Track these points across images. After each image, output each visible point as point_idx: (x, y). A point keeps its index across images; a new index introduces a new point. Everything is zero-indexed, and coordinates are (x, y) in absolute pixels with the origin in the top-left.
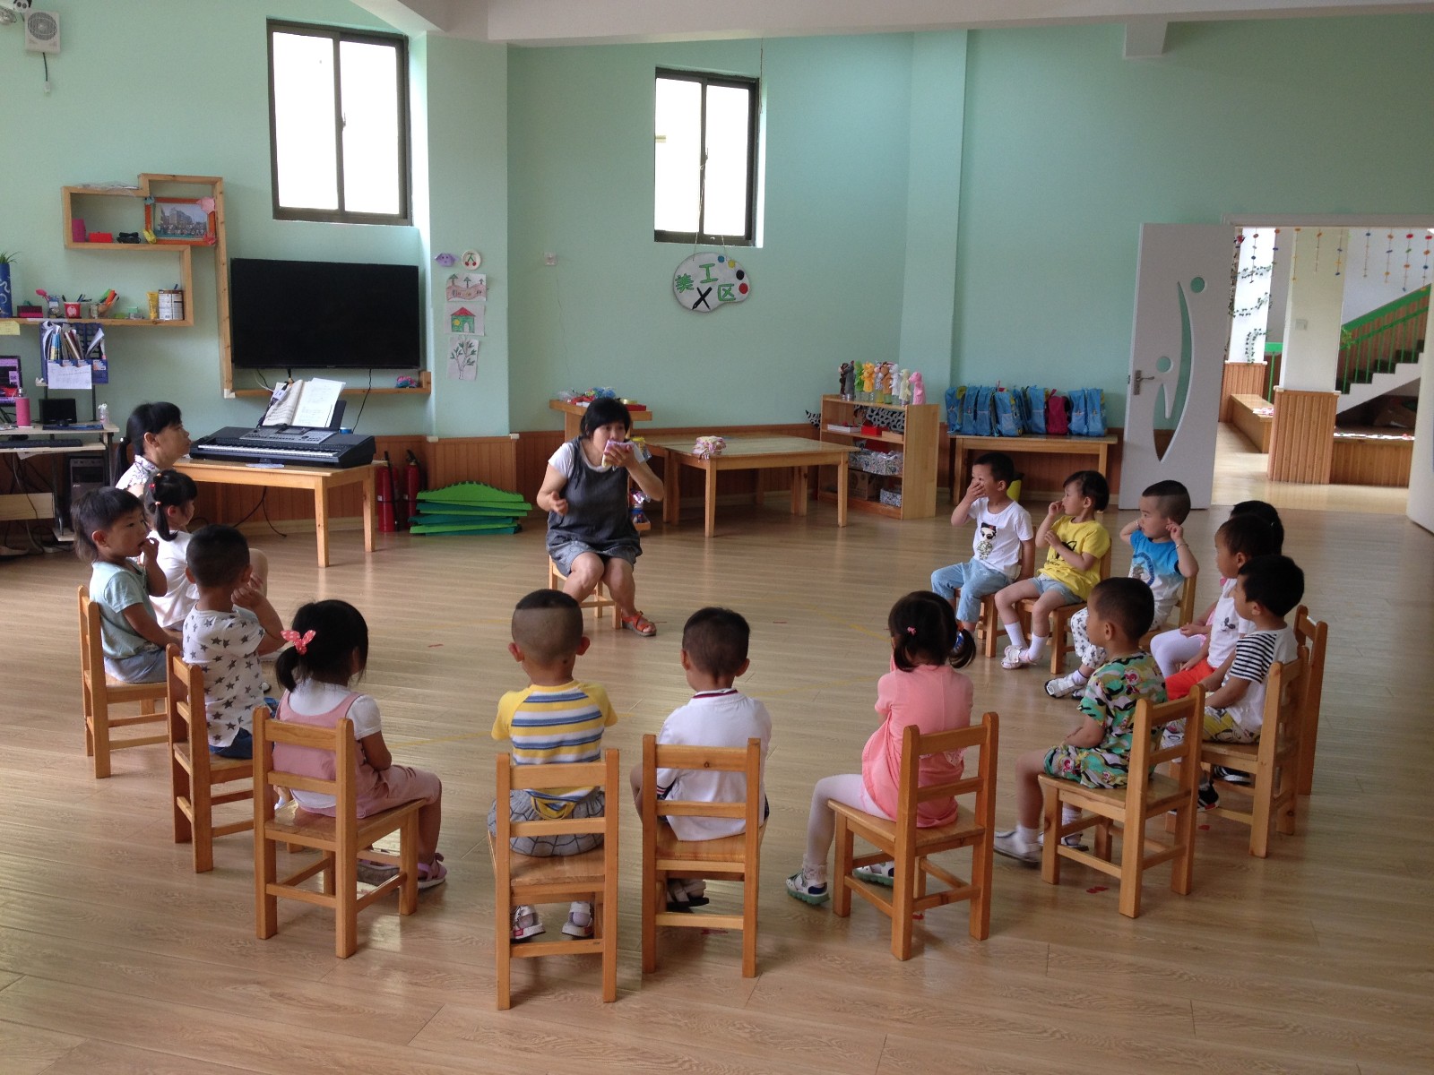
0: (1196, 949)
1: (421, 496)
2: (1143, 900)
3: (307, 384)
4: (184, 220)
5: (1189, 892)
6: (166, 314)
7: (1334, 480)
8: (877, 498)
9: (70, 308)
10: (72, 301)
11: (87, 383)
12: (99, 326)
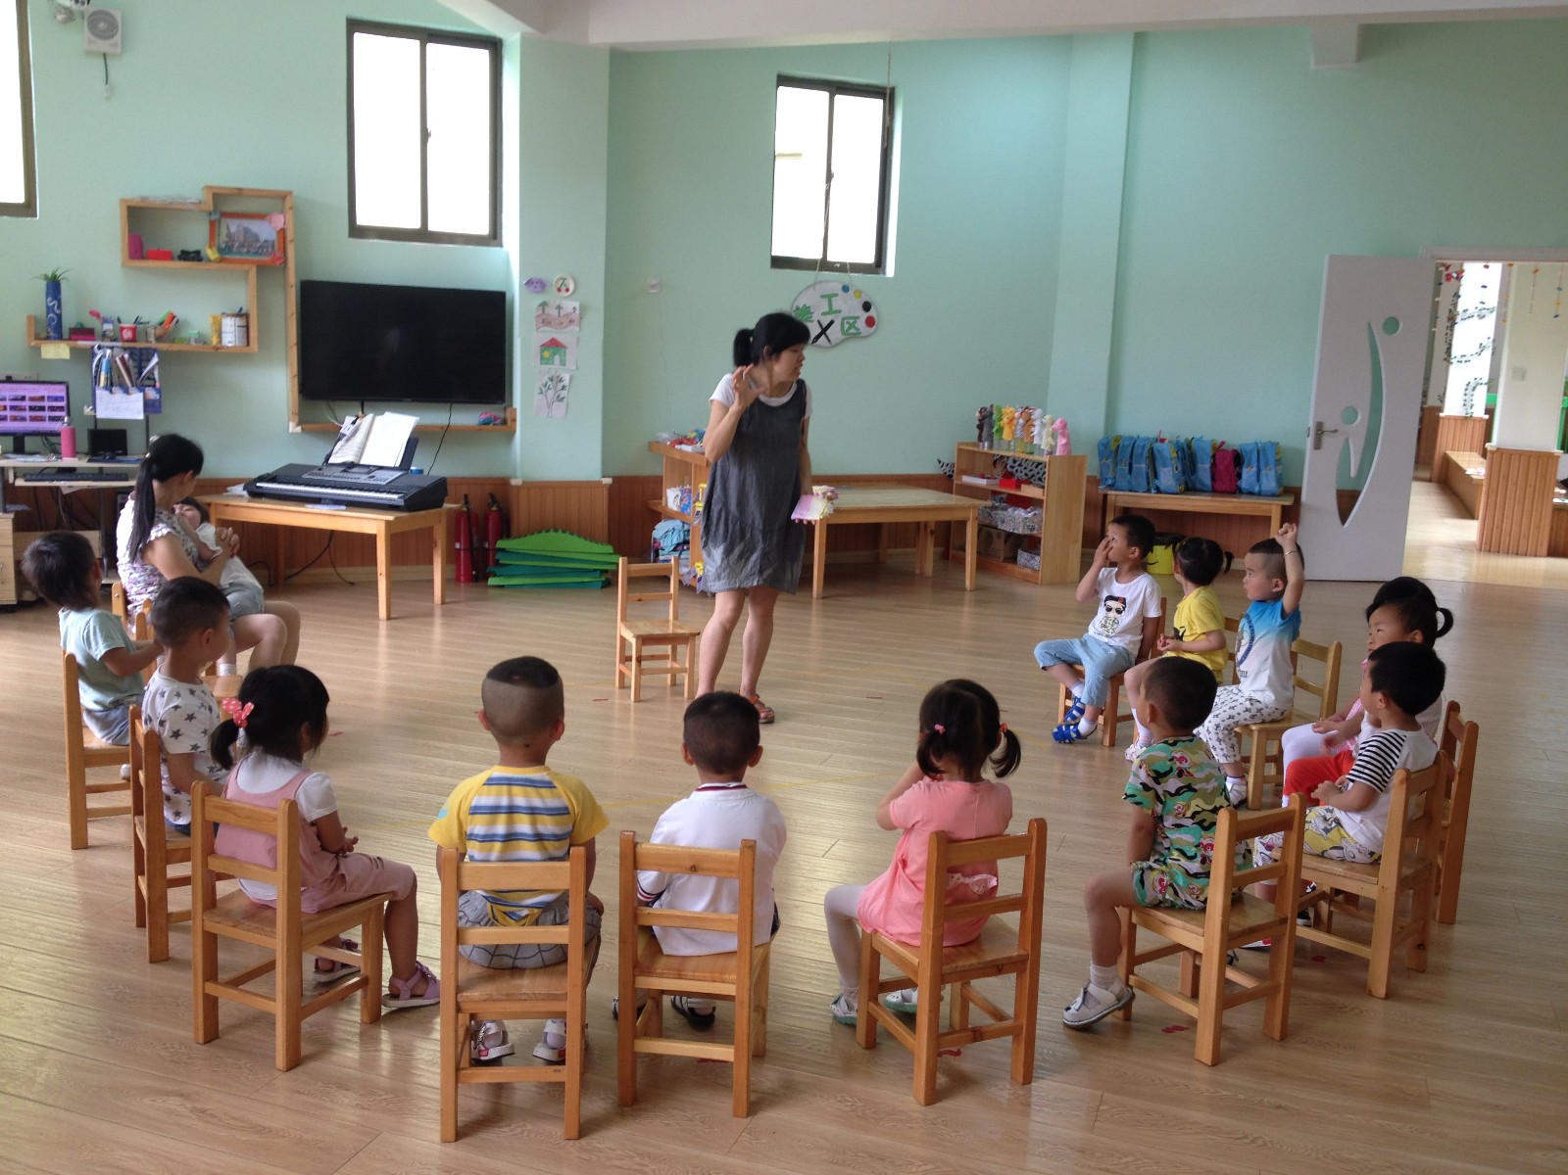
0: (1279, 1107)
1: (500, 544)
2: (1224, 1044)
3: (379, 419)
4: (250, 238)
5: (1284, 1037)
6: (229, 339)
7: (1553, 552)
8: (1013, 559)
9: (124, 331)
10: (128, 323)
11: (139, 413)
12: (155, 350)
